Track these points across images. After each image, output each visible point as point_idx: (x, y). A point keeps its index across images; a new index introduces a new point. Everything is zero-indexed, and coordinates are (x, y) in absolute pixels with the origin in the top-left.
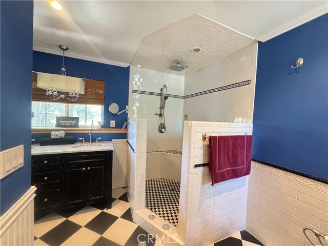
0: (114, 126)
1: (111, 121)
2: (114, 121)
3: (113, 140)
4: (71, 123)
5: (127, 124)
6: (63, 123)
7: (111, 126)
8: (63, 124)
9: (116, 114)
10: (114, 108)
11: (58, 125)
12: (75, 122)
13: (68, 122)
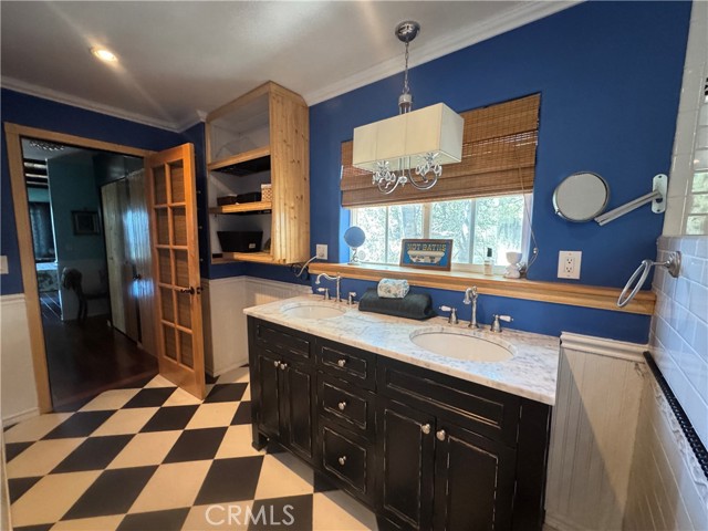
0: (576, 275)
1: (563, 255)
2: (577, 255)
3: (565, 335)
4: (432, 258)
5: (653, 270)
6: (414, 257)
7: (561, 274)
8: (414, 260)
9: (592, 221)
10: (581, 196)
11: (406, 261)
12: (442, 254)
13: (425, 255)
